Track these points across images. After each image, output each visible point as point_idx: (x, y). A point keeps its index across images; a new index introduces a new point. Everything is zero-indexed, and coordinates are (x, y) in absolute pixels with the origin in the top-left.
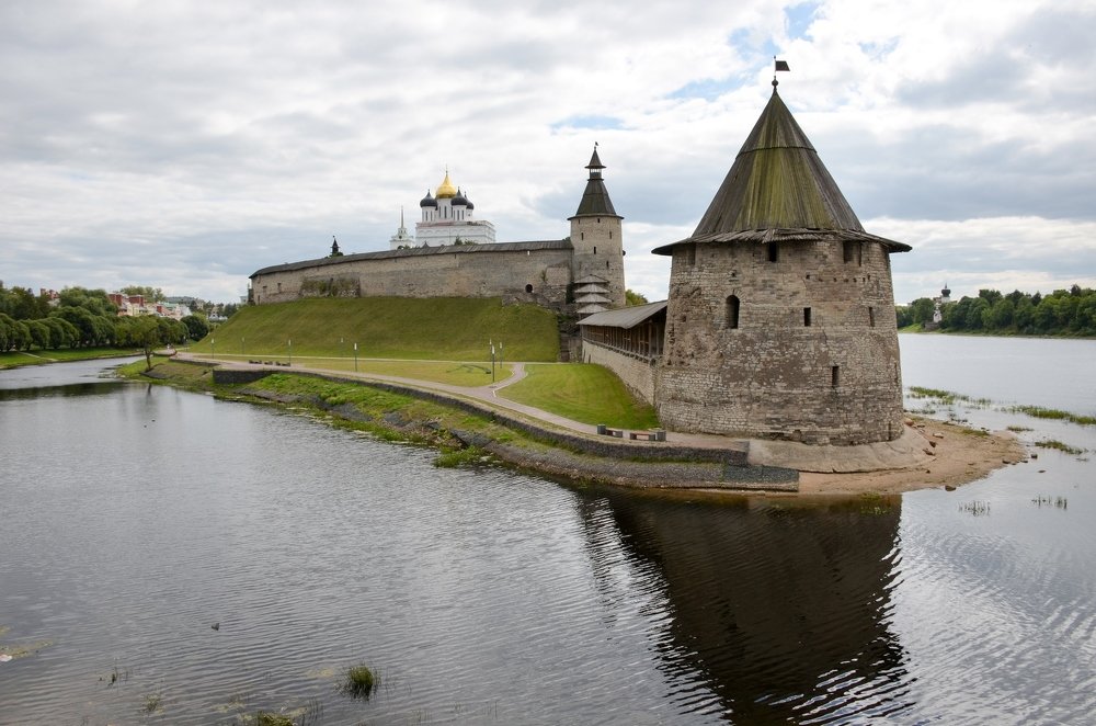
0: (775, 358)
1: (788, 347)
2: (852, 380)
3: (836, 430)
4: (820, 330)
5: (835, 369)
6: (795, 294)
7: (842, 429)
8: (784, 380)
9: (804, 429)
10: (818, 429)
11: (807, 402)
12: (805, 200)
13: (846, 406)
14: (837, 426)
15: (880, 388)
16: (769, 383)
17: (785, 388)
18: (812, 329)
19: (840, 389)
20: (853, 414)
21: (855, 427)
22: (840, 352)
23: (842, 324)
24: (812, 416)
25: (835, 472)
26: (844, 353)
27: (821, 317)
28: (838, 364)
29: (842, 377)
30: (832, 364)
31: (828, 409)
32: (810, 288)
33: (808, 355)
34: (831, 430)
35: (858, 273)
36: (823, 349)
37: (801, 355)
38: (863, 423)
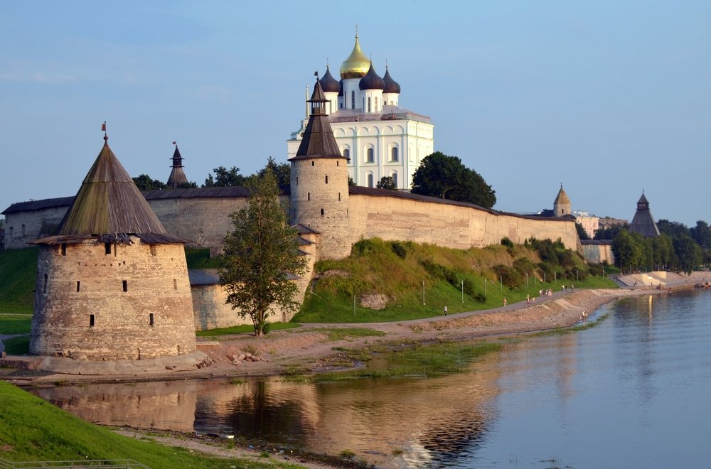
0: (59, 310)
1: (66, 304)
2: (103, 323)
3: (91, 352)
4: (84, 294)
5: (92, 317)
6: (71, 273)
7: (95, 351)
8: (63, 322)
9: (72, 351)
10: (79, 350)
11: (74, 335)
12: (98, 216)
13: (98, 338)
14: (92, 349)
15: (128, 328)
16: (56, 324)
17: (63, 327)
18: (80, 294)
19: (95, 328)
20: (103, 343)
21: (105, 350)
22: (95, 307)
23: (99, 290)
24: (76, 343)
25: (80, 374)
26: (98, 307)
27: (86, 287)
28: (93, 314)
29: (96, 321)
30: (89, 313)
31: (86, 339)
32: (80, 270)
33: (75, 308)
34: (87, 351)
35: (114, 260)
36: (85, 305)
37: (71, 308)
38: (111, 347)
